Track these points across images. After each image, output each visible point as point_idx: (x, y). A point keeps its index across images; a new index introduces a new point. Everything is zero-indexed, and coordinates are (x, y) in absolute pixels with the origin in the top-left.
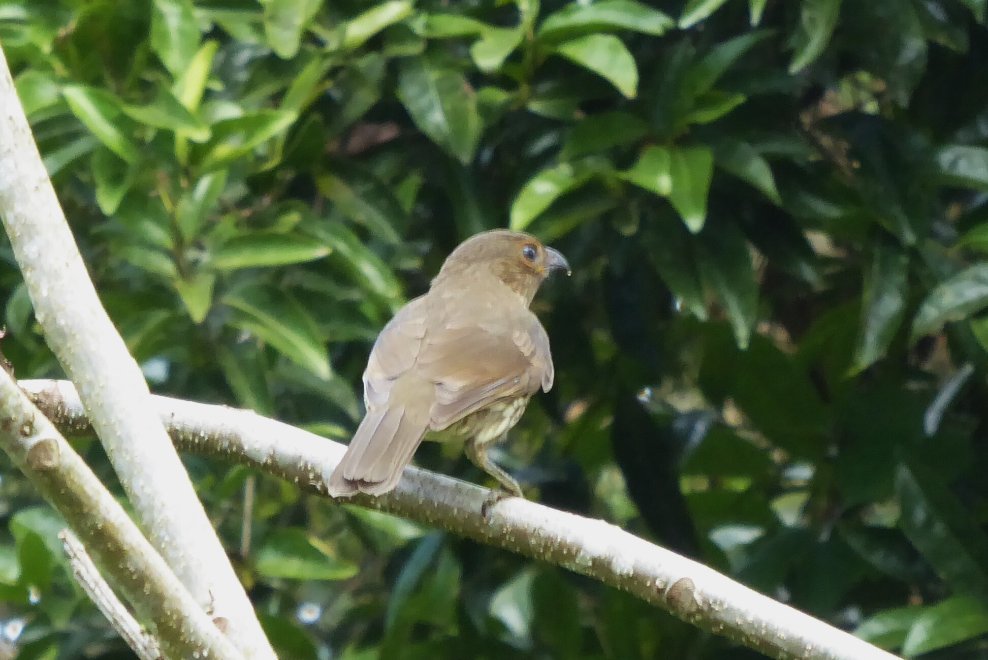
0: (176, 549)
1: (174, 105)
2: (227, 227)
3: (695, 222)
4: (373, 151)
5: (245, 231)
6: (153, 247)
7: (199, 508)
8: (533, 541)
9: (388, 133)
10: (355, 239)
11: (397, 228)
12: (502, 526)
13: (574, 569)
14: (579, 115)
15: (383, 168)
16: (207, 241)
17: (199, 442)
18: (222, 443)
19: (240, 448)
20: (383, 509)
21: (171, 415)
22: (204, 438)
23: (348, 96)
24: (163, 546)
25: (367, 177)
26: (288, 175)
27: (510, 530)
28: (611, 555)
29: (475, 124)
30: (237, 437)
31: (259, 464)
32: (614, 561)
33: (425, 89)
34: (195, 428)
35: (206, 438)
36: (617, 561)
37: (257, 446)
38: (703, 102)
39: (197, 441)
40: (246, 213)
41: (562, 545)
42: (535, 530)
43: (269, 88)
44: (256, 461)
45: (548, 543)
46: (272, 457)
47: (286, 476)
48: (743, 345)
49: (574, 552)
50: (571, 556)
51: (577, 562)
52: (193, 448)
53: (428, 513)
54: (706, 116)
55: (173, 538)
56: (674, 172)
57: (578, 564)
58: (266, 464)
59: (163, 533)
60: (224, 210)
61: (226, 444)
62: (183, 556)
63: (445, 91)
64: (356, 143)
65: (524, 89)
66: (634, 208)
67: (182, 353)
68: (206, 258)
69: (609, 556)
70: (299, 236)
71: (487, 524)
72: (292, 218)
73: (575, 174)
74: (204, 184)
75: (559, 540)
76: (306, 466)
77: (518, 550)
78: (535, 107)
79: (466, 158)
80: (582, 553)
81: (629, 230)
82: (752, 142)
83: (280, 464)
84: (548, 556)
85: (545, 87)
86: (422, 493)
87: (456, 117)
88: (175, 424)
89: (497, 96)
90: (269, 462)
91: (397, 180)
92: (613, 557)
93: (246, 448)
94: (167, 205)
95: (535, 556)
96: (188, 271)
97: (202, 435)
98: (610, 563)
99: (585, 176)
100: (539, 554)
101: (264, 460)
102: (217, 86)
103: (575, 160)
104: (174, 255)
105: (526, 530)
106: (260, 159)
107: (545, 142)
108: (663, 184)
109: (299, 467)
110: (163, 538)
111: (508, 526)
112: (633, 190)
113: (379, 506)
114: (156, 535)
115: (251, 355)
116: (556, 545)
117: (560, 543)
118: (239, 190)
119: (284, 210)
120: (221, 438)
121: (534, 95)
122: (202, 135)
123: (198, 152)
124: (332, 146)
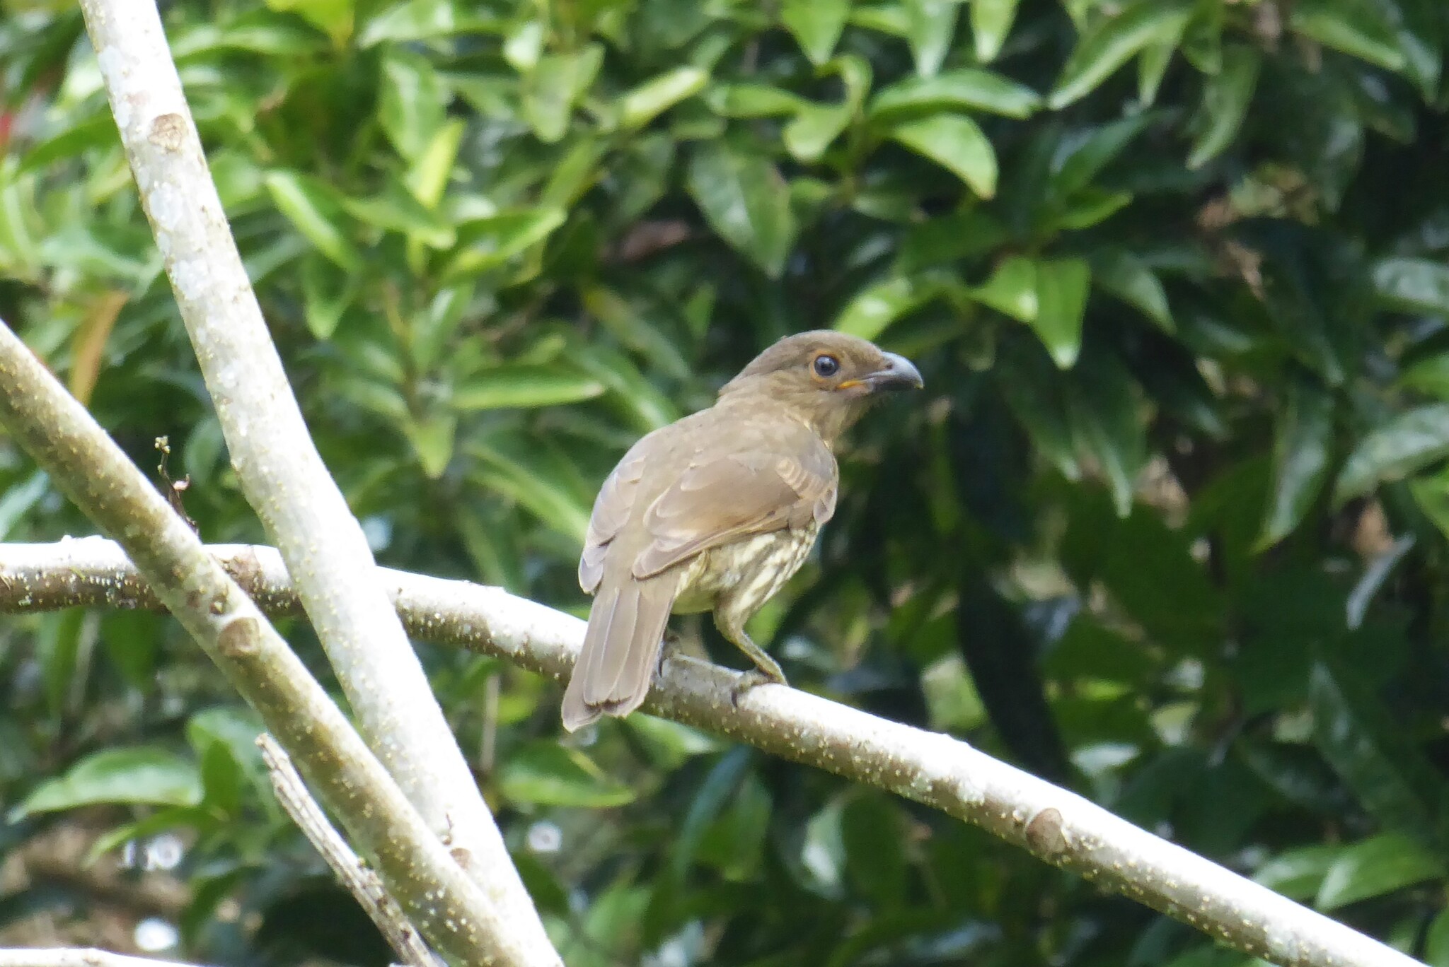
0: (405, 760)
1: (408, 201)
2: (470, 353)
3: (1065, 354)
4: (655, 257)
5: (494, 361)
6: (376, 378)
7: (436, 709)
8: (857, 759)
9: (673, 233)
10: (632, 371)
11: (686, 356)
12: (817, 739)
13: (908, 795)
14: (918, 216)
15: (668, 279)
16: (445, 371)
17: (433, 627)
18: (462, 628)
19: (486, 634)
20: (667, 716)
21: (398, 591)
22: (438, 621)
23: (624, 186)
24: (389, 755)
25: (648, 292)
26: (547, 289)
27: (827, 744)
28: (957, 777)
29: (786, 226)
30: (482, 621)
31: (509, 654)
32: (961, 785)
33: (721, 181)
34: (428, 608)
35: (443, 621)
36: (964, 785)
37: (507, 632)
38: (1077, 202)
39: (430, 624)
40: (494, 335)
41: (894, 765)
42: (859, 745)
43: (524, 177)
44: (506, 650)
45: (876, 761)
46: (525, 646)
47: (544, 671)
48: (1124, 510)
49: (909, 773)
50: (906, 779)
51: (913, 785)
52: (425, 632)
53: (724, 720)
54: (1082, 220)
55: (402, 747)
56: (1040, 291)
57: (914, 788)
58: (518, 655)
59: (388, 740)
60: (466, 330)
61: (467, 629)
62: (414, 770)
63: (749, 183)
64: (634, 245)
65: (849, 182)
66: (988, 334)
67: (410, 513)
68: (443, 392)
69: (954, 779)
70: (561, 368)
71: (799, 735)
72: (552, 345)
73: (915, 291)
74: (443, 302)
75: (890, 757)
76: (569, 659)
77: (837, 769)
78: (864, 204)
79: (774, 267)
80: (919, 775)
81: (982, 363)
82: (1140, 251)
83: (536, 657)
84: (876, 778)
85: (876, 178)
86: (716, 695)
87: (761, 216)
88: (401, 602)
89: (815, 191)
90: (523, 652)
91: (685, 294)
92: (959, 781)
93: (493, 634)
94: (395, 324)
95: (860, 778)
96: (420, 409)
97: (437, 616)
98: (954, 788)
99: (927, 294)
100: (865, 776)
101: (516, 651)
102: (463, 176)
103: (914, 273)
104: (404, 390)
105: (848, 744)
106: (514, 267)
107: (873, 248)
108: (1025, 305)
109: (559, 659)
110: (389, 746)
111: (825, 740)
112: (986, 313)
113: (661, 710)
114: (379, 743)
115: (498, 517)
116: (887, 766)
117: (892, 763)
118: (485, 305)
119: (544, 333)
120: (462, 621)
121: (861, 189)
122: (442, 239)
123: (437, 260)
124: (603, 251)
